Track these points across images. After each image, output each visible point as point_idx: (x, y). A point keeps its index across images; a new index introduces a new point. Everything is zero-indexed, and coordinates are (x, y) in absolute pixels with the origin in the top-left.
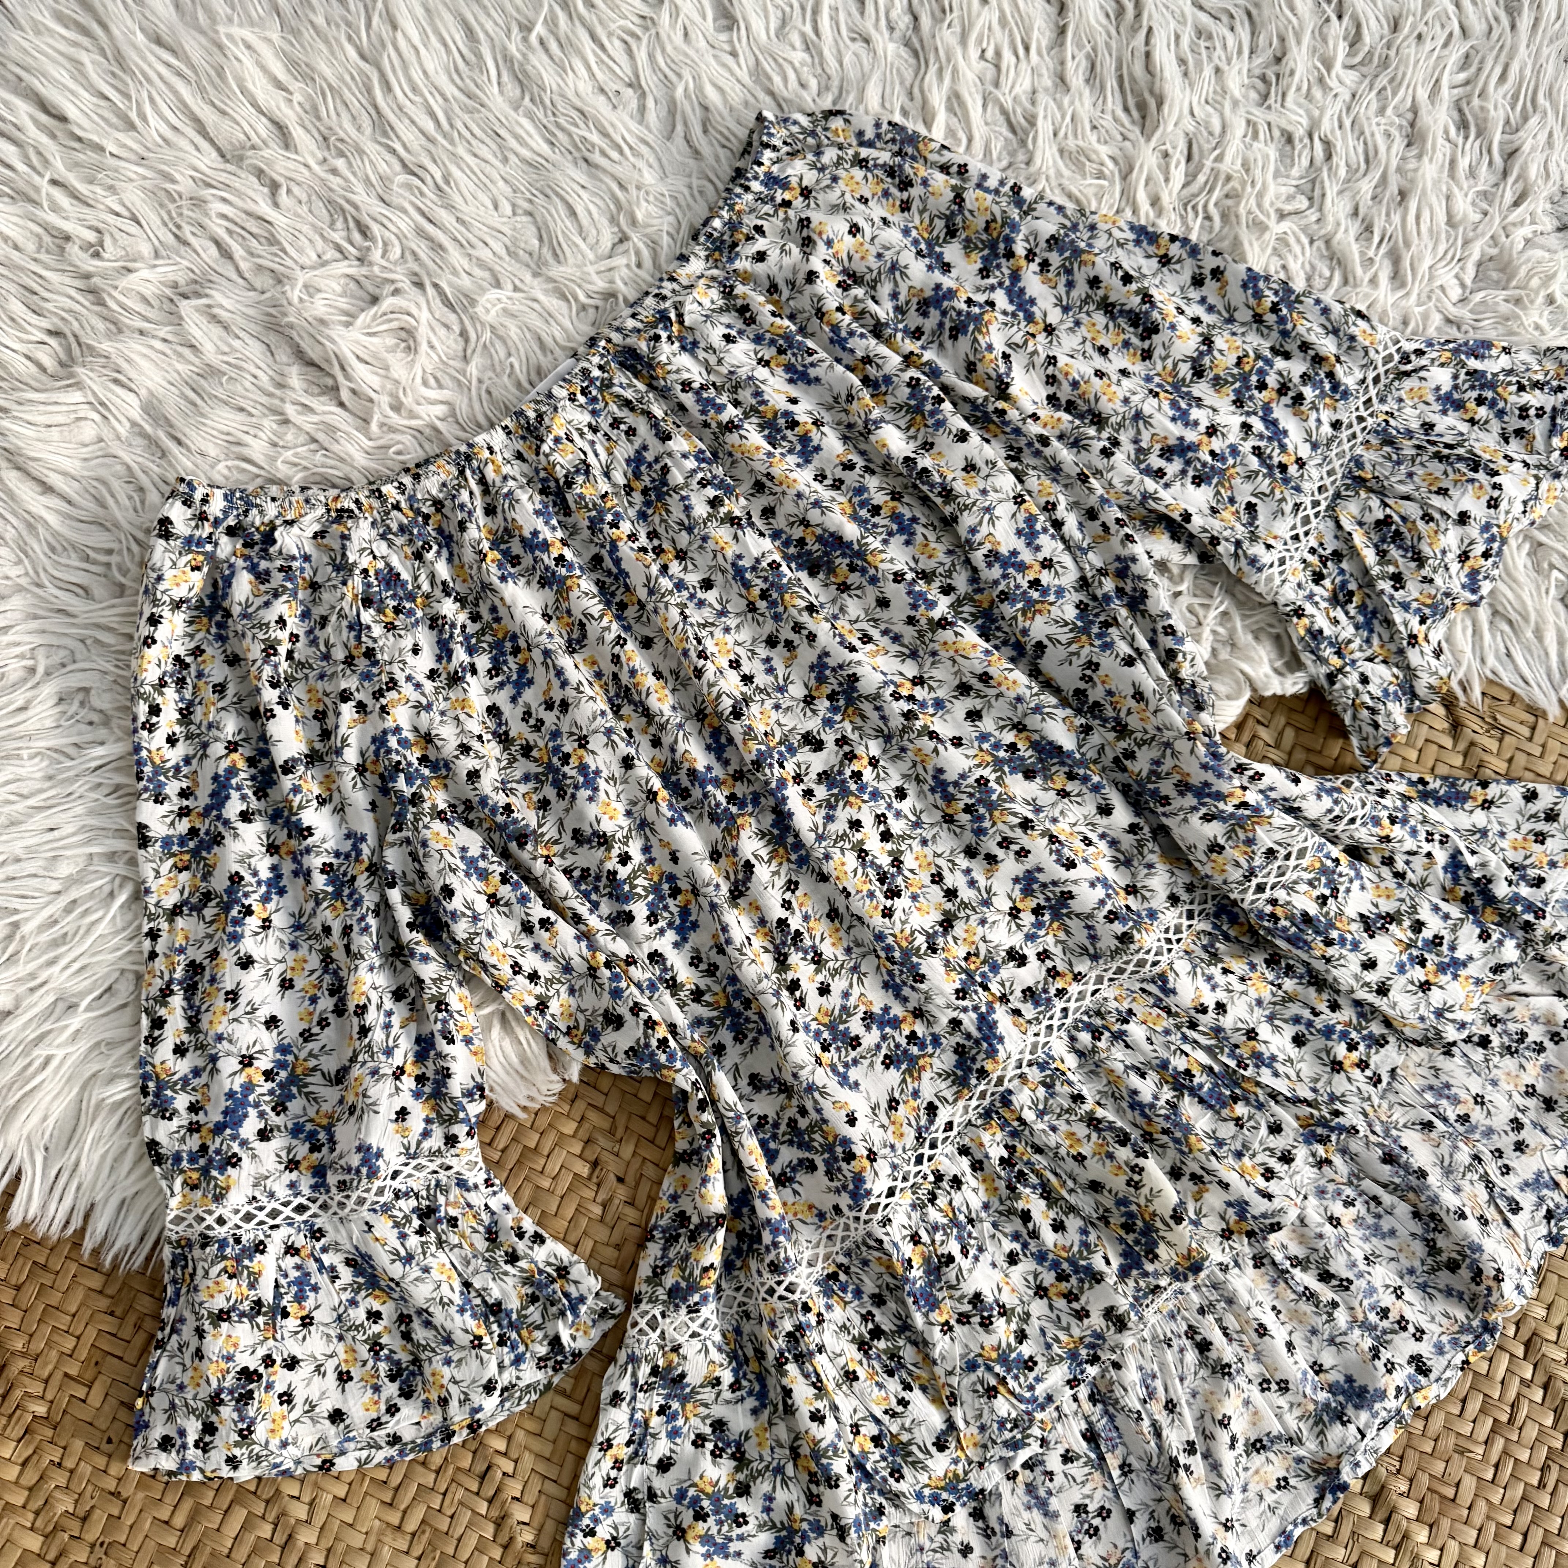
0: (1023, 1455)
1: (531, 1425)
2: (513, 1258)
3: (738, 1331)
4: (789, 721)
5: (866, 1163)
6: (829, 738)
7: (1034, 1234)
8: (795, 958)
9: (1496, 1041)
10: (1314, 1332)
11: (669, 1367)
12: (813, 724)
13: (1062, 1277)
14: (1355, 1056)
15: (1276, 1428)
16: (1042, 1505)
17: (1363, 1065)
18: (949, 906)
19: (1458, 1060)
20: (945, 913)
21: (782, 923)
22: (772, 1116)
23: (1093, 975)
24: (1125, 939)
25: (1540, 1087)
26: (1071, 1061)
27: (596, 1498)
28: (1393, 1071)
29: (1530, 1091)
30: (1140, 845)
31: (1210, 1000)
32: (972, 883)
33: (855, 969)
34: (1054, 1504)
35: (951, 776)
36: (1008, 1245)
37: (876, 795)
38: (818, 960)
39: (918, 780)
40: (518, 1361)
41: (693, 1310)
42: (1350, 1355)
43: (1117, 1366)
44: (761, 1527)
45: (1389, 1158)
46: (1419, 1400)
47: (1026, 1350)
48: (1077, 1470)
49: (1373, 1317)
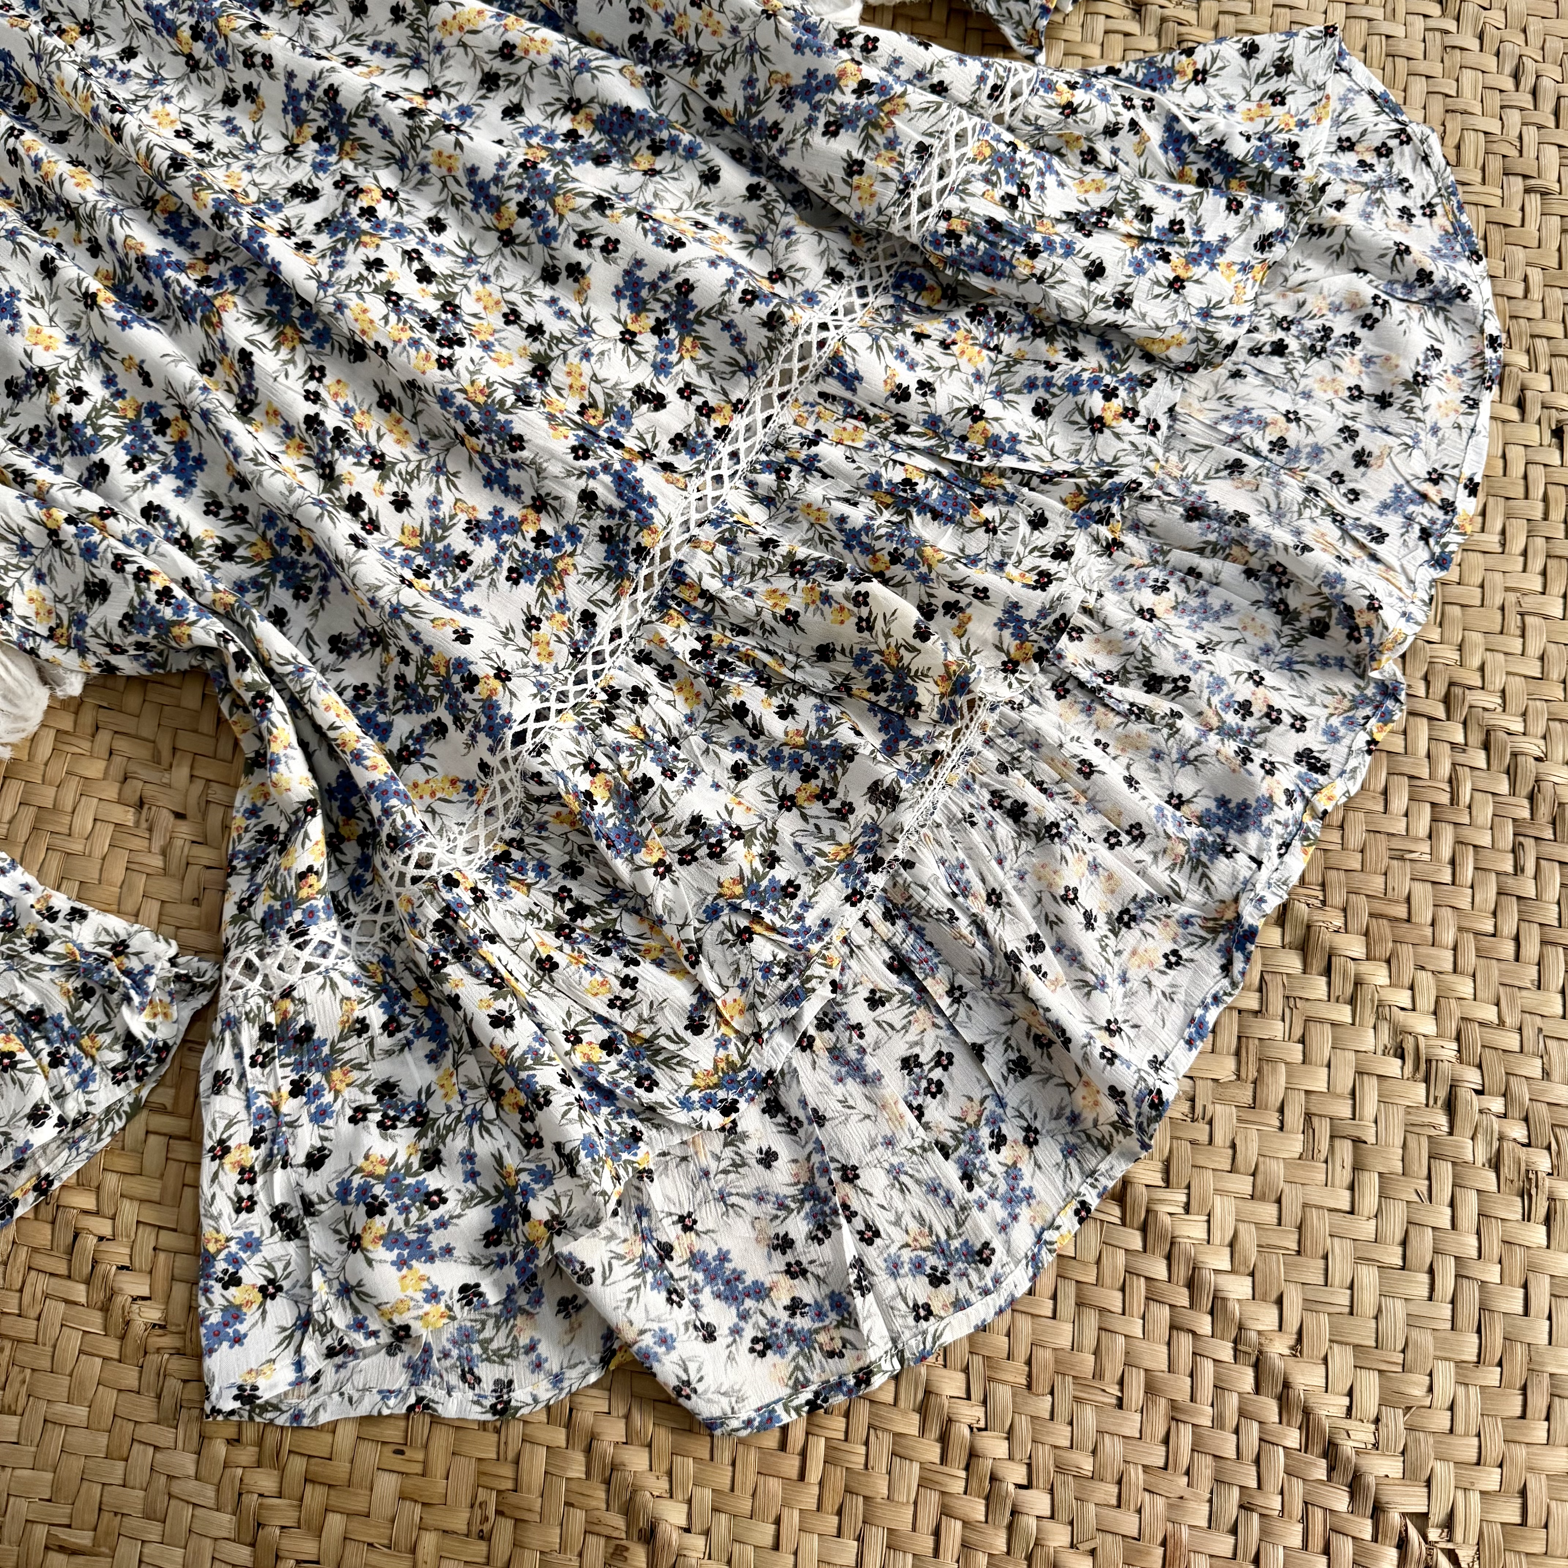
0: (811, 1009)
1: (123, 1163)
2: (40, 943)
3: (386, 961)
4: (267, 179)
5: (497, 684)
6: (325, 183)
7: (757, 730)
8: (344, 465)
9: (1293, 345)
10: (1158, 755)
11: (286, 1021)
12: (301, 174)
13: (808, 775)
14: (1116, 404)
15: (1142, 888)
16: (857, 1070)
17: (1130, 413)
18: (536, 347)
19: (1252, 380)
20: (534, 357)
21: (312, 421)
22: (373, 683)
23: (757, 398)
24: (774, 321)
25: (1367, 386)
26: (757, 514)
27: (227, 1228)
28: (1171, 410)
29: (1356, 394)
30: (768, 210)
31: (909, 380)
32: (562, 313)
33: (439, 469)
34: (871, 1064)
35: (487, 172)
36: (730, 758)
37: (399, 231)
38: (379, 462)
39: (456, 203)
40: (85, 1081)
41: (298, 933)
42: (1214, 768)
43: (908, 865)
44: (467, 1201)
45: (1194, 513)
46: (1322, 803)
47: (781, 874)
48: (891, 1013)
49: (1232, 719)
